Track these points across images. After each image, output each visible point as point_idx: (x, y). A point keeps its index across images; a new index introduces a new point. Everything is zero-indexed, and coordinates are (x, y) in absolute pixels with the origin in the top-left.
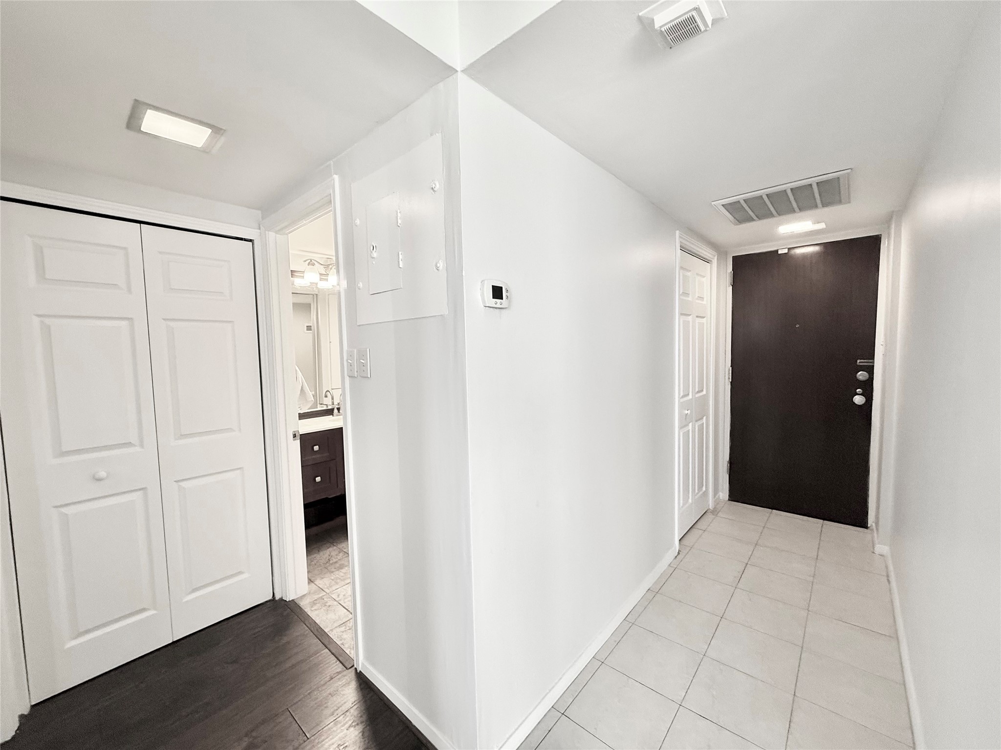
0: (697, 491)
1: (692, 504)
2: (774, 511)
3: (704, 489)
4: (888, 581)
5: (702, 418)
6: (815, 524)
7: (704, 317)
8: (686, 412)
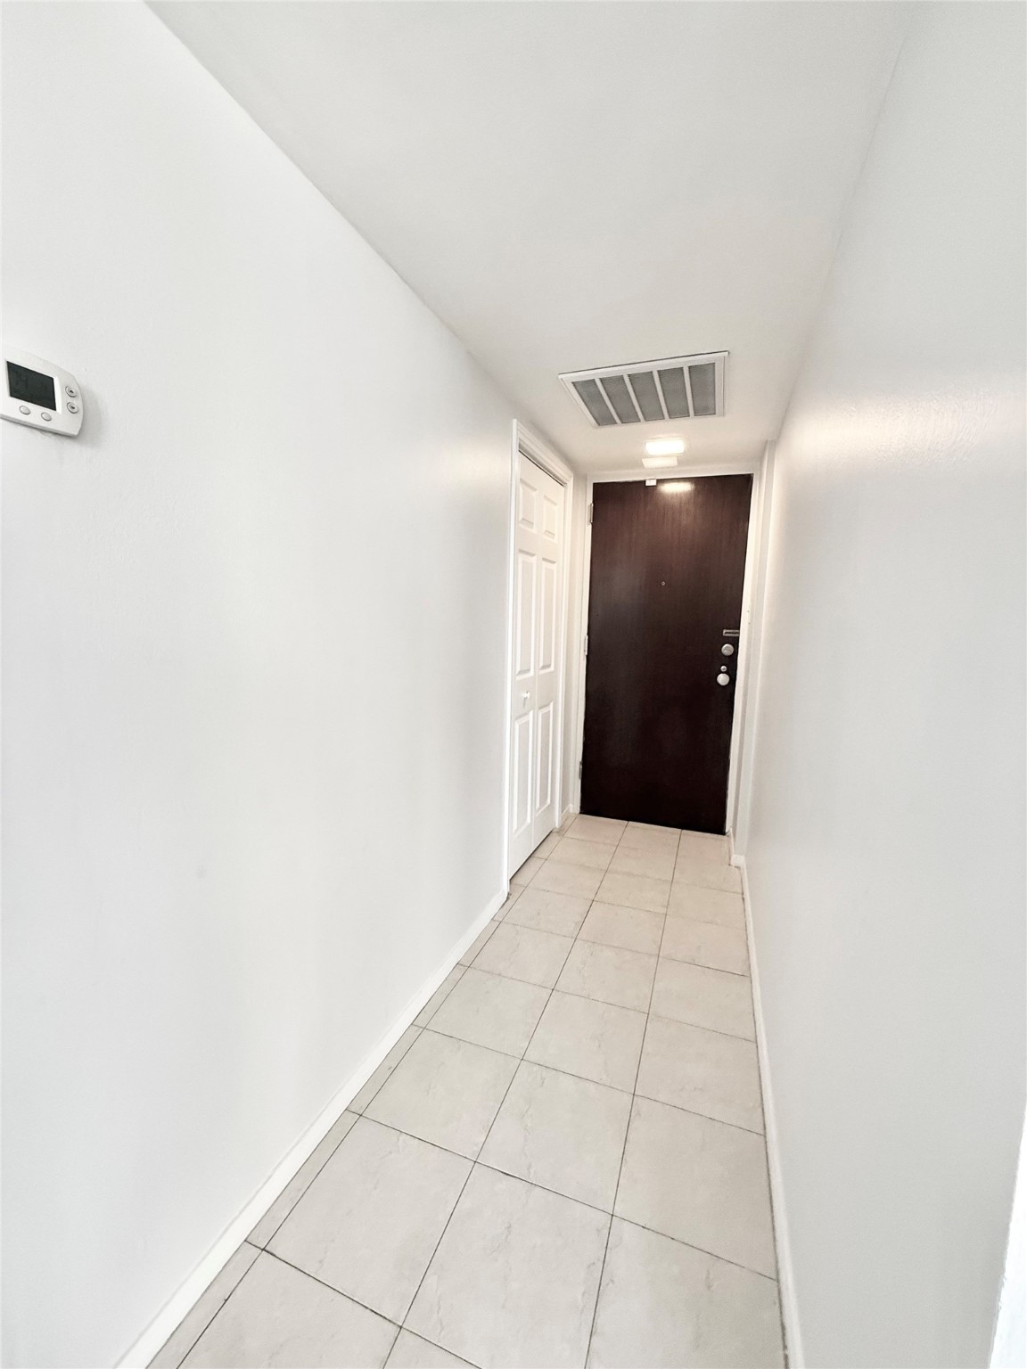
0: (538, 806)
1: (530, 825)
2: (631, 823)
3: (549, 801)
4: (743, 899)
5: (548, 705)
6: (672, 833)
7: (554, 562)
8: (525, 695)
